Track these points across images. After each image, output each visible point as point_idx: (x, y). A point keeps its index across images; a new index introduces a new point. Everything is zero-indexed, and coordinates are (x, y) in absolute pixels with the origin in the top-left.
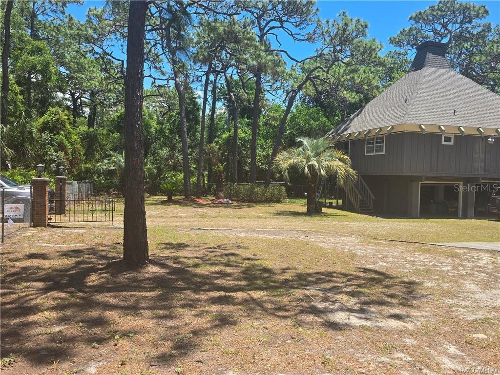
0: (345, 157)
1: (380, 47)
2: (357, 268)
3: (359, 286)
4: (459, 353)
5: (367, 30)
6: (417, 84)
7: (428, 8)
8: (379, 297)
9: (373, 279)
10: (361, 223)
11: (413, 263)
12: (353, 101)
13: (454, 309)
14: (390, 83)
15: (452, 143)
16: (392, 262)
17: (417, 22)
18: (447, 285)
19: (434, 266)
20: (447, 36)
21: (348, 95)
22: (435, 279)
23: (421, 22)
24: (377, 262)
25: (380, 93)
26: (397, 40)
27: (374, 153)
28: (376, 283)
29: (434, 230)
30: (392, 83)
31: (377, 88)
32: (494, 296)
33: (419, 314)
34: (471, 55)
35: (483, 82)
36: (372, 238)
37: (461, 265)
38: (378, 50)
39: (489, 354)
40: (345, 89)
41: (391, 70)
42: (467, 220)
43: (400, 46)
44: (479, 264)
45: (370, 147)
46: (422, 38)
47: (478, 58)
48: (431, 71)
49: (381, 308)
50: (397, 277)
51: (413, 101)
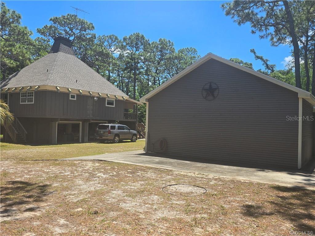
0: (4, 104)
1: (30, 33)
2: (8, 182)
3: (7, 194)
4: (66, 222)
5: (20, 20)
6: (54, 61)
7: (61, 16)
8: (20, 199)
9: (19, 188)
10: (16, 151)
11: (47, 173)
12: (12, 66)
13: (67, 197)
14: (38, 57)
15: (75, 99)
16: (34, 174)
17: (55, 23)
18: (66, 183)
19: (61, 173)
20: (73, 36)
21: (8, 62)
22: (59, 181)
23: (57, 23)
24: (23, 176)
25: (31, 63)
26: (42, 31)
27: (27, 103)
28: (20, 190)
29: (64, 151)
30: (39, 58)
31: (30, 59)
32: (90, 185)
33: (46, 204)
34: (86, 50)
35: (93, 66)
36: (22, 160)
37: (76, 170)
38: (29, 35)
39: (82, 218)
40: (5, 56)
41: (39, 49)
42: (83, 144)
43: (45, 35)
44: (86, 169)
45: (24, 99)
46: (58, 33)
47: (90, 52)
48: (63, 55)
49: (20, 206)
50: (36, 184)
51: (52, 72)
